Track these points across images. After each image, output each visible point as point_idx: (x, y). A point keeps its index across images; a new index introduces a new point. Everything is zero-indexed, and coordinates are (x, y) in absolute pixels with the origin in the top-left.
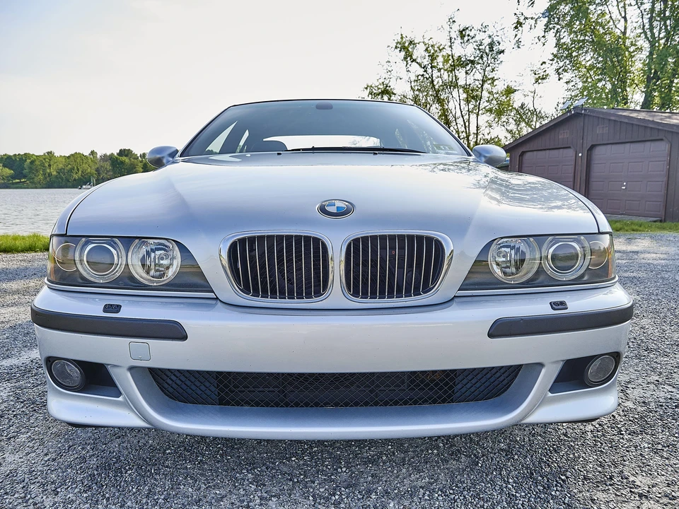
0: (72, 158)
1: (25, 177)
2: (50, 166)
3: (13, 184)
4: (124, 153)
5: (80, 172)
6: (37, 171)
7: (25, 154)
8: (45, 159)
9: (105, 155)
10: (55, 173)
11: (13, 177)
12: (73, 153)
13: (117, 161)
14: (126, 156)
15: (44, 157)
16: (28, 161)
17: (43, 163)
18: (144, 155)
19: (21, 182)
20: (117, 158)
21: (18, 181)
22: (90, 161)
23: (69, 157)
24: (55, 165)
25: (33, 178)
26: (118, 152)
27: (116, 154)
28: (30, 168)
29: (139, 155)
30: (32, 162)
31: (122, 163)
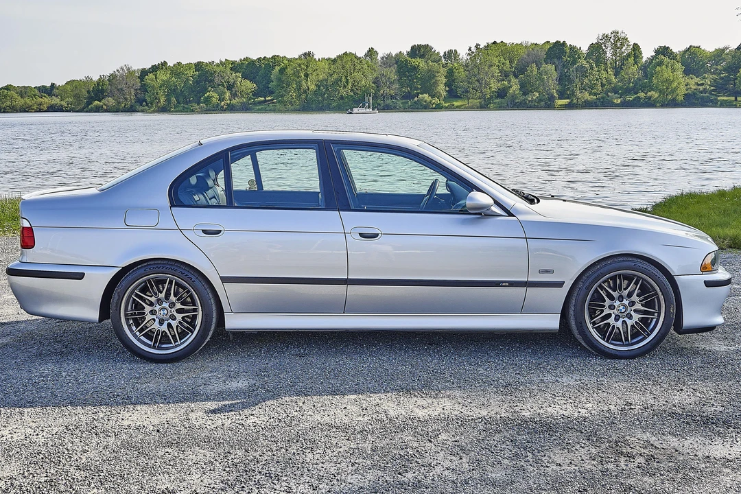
0: (339, 61)
1: (271, 93)
2: (307, 75)
3: (255, 104)
4: (419, 51)
5: (350, 85)
6: (289, 85)
7: (274, 57)
8: (300, 65)
9: (389, 56)
10: (313, 87)
11: (256, 94)
12: (341, 53)
13: (406, 65)
14: (422, 56)
15: (299, 61)
16: (277, 68)
17: (298, 71)
18: (451, 55)
19: (266, 101)
20: (406, 61)
21: (263, 99)
22: (365, 66)
23: (334, 61)
24: (315, 73)
25: (282, 96)
26: (409, 49)
27: (405, 53)
28: (279, 80)
29: (442, 54)
30: (282, 71)
31: (415, 69)
